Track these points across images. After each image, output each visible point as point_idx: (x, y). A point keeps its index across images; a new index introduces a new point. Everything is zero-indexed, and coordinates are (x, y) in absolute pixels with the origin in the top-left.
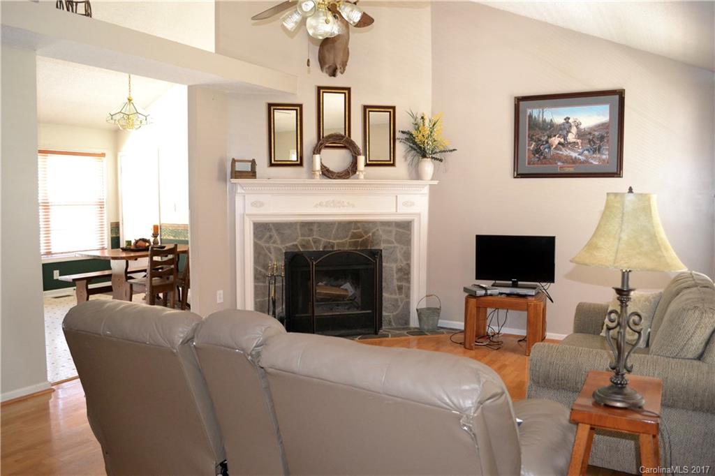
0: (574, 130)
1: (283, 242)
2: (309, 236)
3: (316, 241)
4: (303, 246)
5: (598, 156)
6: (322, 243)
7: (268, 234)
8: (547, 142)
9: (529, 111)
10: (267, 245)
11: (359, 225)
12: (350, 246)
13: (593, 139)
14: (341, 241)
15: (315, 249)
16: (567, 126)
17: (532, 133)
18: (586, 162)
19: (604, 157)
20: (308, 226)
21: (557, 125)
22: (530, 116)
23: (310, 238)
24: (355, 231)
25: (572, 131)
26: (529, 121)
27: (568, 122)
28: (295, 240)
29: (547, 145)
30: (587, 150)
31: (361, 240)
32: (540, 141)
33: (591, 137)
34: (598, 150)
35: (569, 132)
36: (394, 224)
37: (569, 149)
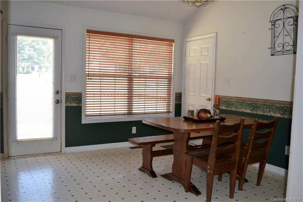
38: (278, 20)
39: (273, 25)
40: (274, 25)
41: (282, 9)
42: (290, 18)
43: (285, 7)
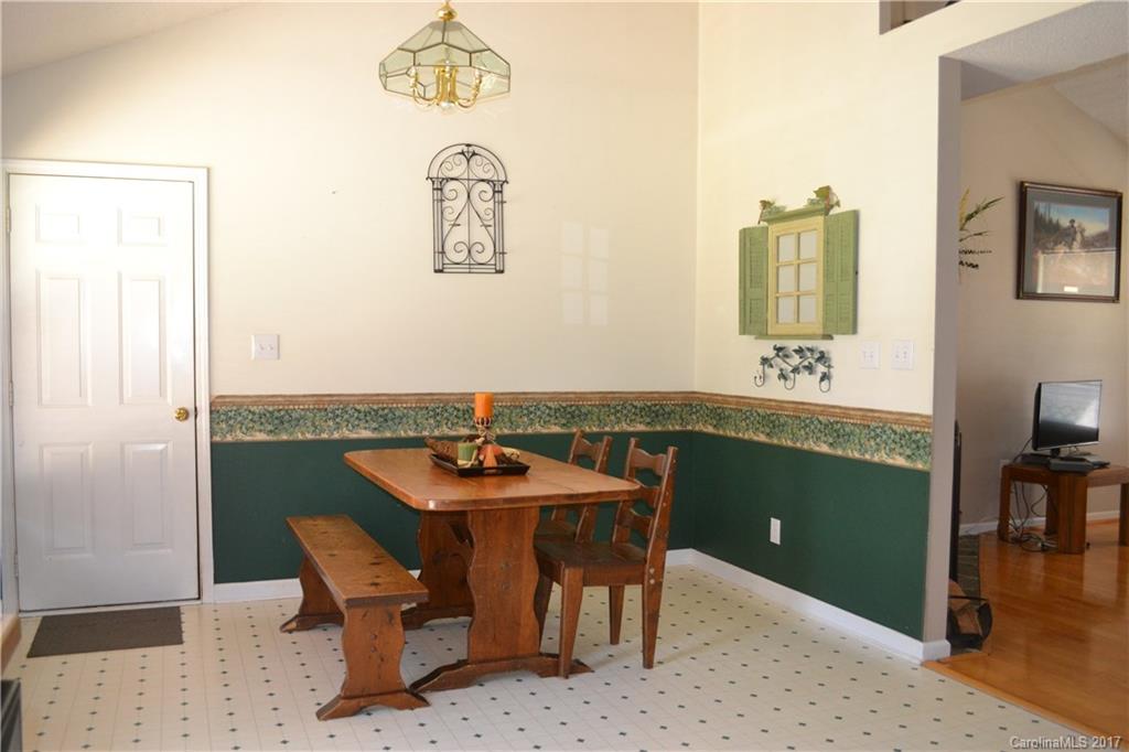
0: (1079, 237)
5: (1099, 274)
8: (1053, 250)
16: (1072, 231)
17: (1037, 235)
18: (1089, 281)
19: (1104, 275)
21: (1063, 229)
22: (1037, 212)
25: (1076, 237)
26: (1036, 217)
27: (1073, 226)
32: (1046, 247)
35: (1074, 239)
37: (1074, 262)
38: (452, 179)
39: (437, 189)
40: (441, 190)
41: (463, 153)
42: (483, 180)
43: (471, 149)
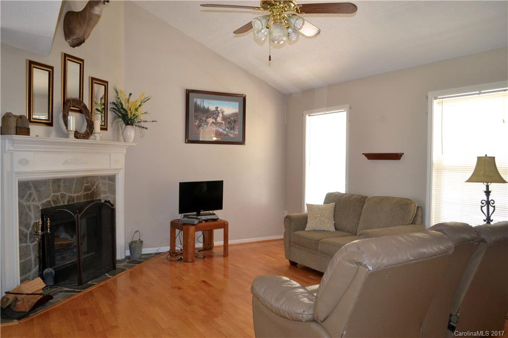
0: (221, 115)
1: (40, 199)
2: (58, 192)
3: (63, 196)
4: (54, 202)
5: (233, 132)
6: (67, 197)
7: (28, 193)
8: (206, 121)
9: (195, 100)
10: (28, 203)
11: (88, 179)
12: (84, 199)
13: (230, 121)
14: (78, 194)
15: (62, 204)
16: (217, 112)
17: (197, 114)
18: (227, 135)
19: (236, 133)
20: (57, 182)
21: (212, 111)
22: (196, 103)
23: (59, 194)
24: (87, 185)
25: (219, 115)
26: (195, 106)
27: (217, 110)
28: (48, 197)
29: (205, 123)
30: (228, 128)
31: (89, 192)
32: (201, 120)
33: (229, 120)
34: (232, 128)
35: (218, 116)
36: (107, 178)
37: (218, 126)
